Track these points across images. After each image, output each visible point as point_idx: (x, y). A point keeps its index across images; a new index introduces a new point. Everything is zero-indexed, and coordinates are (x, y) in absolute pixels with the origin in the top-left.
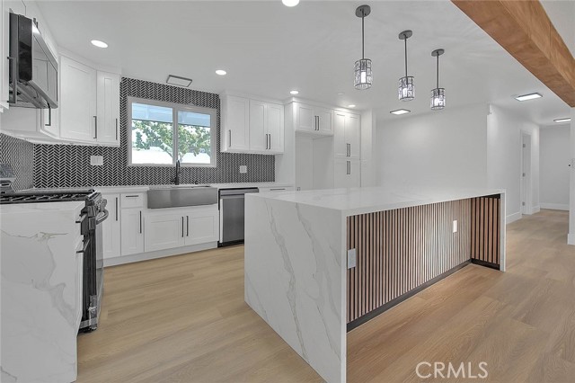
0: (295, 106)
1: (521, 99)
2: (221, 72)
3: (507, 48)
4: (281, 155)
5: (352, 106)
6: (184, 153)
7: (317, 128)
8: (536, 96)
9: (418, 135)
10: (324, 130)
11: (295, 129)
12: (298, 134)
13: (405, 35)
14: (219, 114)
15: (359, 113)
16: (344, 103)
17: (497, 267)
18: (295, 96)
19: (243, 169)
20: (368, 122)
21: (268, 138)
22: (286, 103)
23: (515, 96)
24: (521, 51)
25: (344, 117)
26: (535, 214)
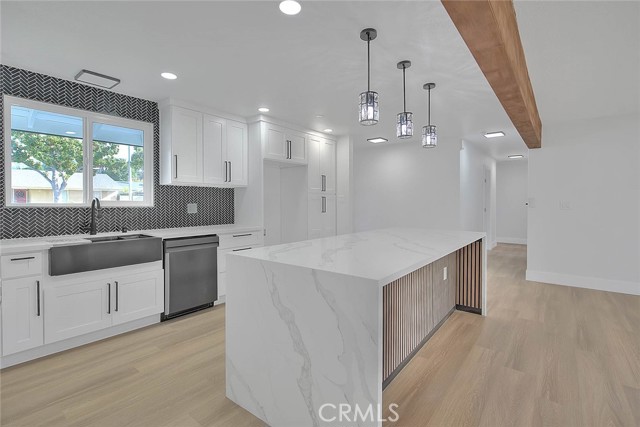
0: (264, 128)
1: (488, 136)
2: (169, 76)
3: (500, 95)
4: (243, 189)
5: (329, 131)
6: (70, 173)
7: (289, 156)
8: (501, 134)
9: (394, 167)
10: (297, 159)
11: (263, 156)
12: (267, 162)
13: (404, 64)
14: (157, 131)
15: (335, 139)
16: (319, 126)
17: (479, 312)
18: (264, 115)
19: (192, 209)
20: (345, 151)
21: (228, 165)
22: (251, 122)
23: (485, 133)
24: (509, 99)
25: (318, 142)
26: (494, 249)
